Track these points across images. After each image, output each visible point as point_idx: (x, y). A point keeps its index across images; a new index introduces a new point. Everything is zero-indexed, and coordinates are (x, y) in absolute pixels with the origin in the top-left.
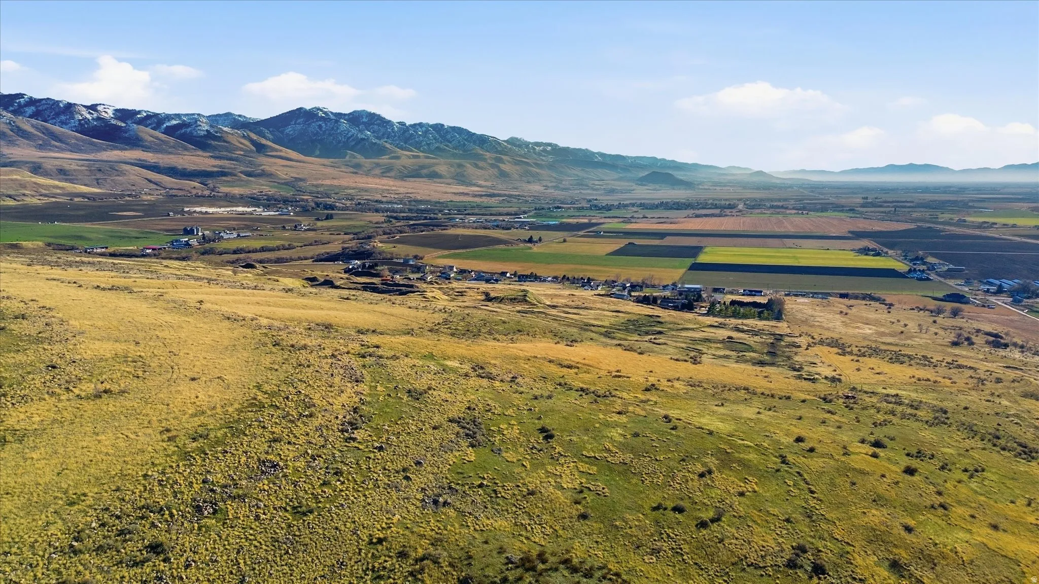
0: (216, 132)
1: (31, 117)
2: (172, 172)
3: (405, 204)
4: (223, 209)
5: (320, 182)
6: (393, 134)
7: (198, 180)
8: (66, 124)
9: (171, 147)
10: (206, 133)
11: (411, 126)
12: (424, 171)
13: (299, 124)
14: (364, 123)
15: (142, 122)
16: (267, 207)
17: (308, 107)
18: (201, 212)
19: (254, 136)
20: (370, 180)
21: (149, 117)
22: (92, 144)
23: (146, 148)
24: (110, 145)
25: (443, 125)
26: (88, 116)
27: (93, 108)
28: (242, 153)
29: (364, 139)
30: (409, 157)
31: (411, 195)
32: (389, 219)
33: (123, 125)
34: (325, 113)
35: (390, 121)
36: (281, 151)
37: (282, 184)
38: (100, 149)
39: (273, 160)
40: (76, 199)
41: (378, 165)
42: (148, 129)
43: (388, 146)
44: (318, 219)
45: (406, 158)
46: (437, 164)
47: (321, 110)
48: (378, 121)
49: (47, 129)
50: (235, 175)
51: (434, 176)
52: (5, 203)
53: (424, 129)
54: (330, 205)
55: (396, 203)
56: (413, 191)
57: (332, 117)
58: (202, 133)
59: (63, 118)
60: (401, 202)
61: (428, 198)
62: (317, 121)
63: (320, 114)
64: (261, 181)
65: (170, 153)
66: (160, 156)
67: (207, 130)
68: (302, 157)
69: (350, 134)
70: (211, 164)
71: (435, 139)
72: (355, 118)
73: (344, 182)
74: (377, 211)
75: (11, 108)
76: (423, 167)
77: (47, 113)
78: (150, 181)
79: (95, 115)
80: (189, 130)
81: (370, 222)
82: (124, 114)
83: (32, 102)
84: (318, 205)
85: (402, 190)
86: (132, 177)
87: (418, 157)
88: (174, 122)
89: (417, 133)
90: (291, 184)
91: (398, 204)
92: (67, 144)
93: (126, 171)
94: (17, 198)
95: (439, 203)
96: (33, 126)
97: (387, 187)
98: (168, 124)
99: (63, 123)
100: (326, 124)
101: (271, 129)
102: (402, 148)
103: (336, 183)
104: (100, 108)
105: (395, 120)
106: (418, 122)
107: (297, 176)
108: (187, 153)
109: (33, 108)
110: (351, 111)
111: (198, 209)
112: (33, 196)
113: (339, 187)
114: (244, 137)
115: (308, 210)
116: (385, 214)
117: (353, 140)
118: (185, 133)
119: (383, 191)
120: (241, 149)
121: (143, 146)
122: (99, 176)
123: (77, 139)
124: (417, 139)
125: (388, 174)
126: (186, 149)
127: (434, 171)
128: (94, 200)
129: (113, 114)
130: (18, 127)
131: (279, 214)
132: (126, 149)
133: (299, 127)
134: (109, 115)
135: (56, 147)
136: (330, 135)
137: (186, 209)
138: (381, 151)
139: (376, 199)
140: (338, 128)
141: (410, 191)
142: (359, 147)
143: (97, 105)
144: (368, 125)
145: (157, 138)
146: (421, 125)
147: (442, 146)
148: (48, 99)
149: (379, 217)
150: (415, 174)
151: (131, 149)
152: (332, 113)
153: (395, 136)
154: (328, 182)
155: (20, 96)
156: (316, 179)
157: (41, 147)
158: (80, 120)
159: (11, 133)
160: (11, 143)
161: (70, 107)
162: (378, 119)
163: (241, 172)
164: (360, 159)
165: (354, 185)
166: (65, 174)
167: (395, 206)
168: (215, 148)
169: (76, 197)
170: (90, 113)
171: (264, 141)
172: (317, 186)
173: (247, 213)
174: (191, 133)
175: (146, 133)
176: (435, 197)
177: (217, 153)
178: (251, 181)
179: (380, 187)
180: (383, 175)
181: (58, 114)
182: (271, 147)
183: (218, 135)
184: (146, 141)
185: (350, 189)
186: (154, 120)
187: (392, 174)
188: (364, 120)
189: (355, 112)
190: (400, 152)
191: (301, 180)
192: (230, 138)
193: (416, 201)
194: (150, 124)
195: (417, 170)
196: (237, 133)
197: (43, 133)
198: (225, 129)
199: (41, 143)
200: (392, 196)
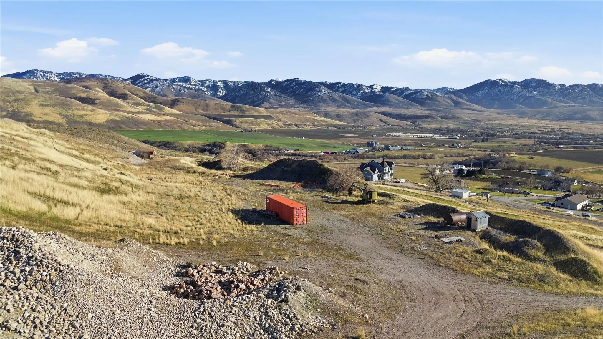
0: (432, 96)
1: (341, 92)
2: (399, 117)
3: (558, 135)
4: (411, 135)
5: (491, 122)
6: (554, 93)
7: (411, 121)
8: (356, 95)
9: (404, 105)
10: (426, 96)
11: (569, 86)
12: (579, 115)
13: (486, 90)
14: (532, 87)
15: (393, 93)
16: (443, 134)
17: (493, 79)
18: (396, 136)
19: (454, 97)
20: (531, 121)
21: (398, 89)
22: (364, 104)
23: (391, 106)
24: (373, 105)
25: (597, 85)
26: (367, 91)
27: (371, 87)
28: (445, 107)
29: (531, 97)
30: (565, 107)
31: (564, 130)
32: (539, 143)
33: (383, 94)
34: (505, 82)
35: (553, 84)
36: (470, 105)
37: (464, 123)
38: (367, 106)
39: (464, 111)
40: (330, 128)
41: (539, 112)
42: (396, 96)
43: (549, 100)
44: (475, 141)
45: (563, 107)
46: (590, 110)
47: (502, 80)
48: (544, 85)
49: (345, 97)
50: (434, 118)
51: (586, 118)
52: (292, 128)
53: (580, 88)
54: (492, 134)
55: (549, 134)
56: (567, 127)
57: (509, 84)
58: (424, 97)
59: (355, 92)
60: (554, 133)
61: (580, 132)
62: (498, 87)
63: (501, 82)
64: (450, 121)
65: (403, 108)
66: (397, 109)
67: (427, 95)
68: (483, 109)
69: (521, 94)
70: (423, 113)
71: (589, 94)
72: (527, 84)
73: (509, 122)
74: (530, 138)
75: (334, 89)
76: (576, 113)
77: (349, 90)
78: (382, 121)
79: (370, 90)
80: (417, 95)
81: (520, 144)
82: (385, 89)
83: (344, 85)
84: (482, 134)
85: (556, 127)
86: (373, 119)
87: (574, 106)
88: (410, 92)
89: (574, 91)
90: (471, 123)
91: (550, 135)
92: (353, 105)
93: (371, 115)
94: (299, 126)
95: (590, 135)
96: (339, 96)
97: (544, 125)
98: (406, 93)
99: (355, 95)
100: (504, 89)
101: (467, 94)
102: (560, 102)
103: (503, 122)
104: (374, 87)
105: (557, 83)
106: (576, 83)
107: (476, 119)
108: (412, 108)
109: (343, 88)
110: (524, 79)
111: (395, 134)
112: (309, 125)
113: (505, 125)
114: (448, 98)
115: (472, 137)
116: (536, 140)
117: (523, 97)
118: (414, 97)
119: (540, 127)
120: (445, 105)
121: (389, 105)
122: (356, 118)
123: (358, 102)
124: (574, 95)
125: (546, 118)
126: (412, 105)
127: (587, 115)
128: (340, 128)
129: (380, 89)
130: (332, 97)
131: (449, 138)
132: (380, 107)
133: (485, 92)
134: (377, 89)
135: (347, 106)
136: (506, 95)
137: (387, 134)
138: (543, 104)
139: (532, 131)
140: (512, 91)
141: (563, 127)
142: (527, 101)
143: (373, 85)
144: (535, 88)
145: (398, 100)
146: (578, 85)
147: (595, 99)
148: (351, 83)
149: (531, 142)
150: (570, 118)
151: (383, 106)
152: (509, 81)
153: (556, 94)
154: (497, 122)
155: (339, 83)
156: (489, 120)
157: (340, 107)
158: (362, 93)
159: (329, 100)
160: (328, 105)
161: (359, 86)
162: (543, 83)
163: (439, 117)
164: (526, 109)
165: (517, 124)
166: (339, 117)
167: (548, 136)
168: (429, 105)
169: (330, 126)
170: (368, 89)
171: (460, 100)
172: (488, 124)
173: (427, 137)
174: (418, 97)
175: (393, 98)
176: (586, 131)
177: (430, 108)
178: (443, 121)
179: (538, 125)
180: (542, 118)
181: (353, 91)
182: (464, 103)
183: (433, 97)
184: (392, 102)
185: (513, 126)
186: (400, 92)
187: (551, 118)
188: (533, 85)
189: (526, 80)
190: (559, 104)
191: (478, 121)
192: (439, 99)
193: (569, 133)
194: (397, 94)
195: (571, 115)
196: (444, 96)
197: (343, 100)
198: (438, 94)
199: (340, 104)
200: (547, 130)
